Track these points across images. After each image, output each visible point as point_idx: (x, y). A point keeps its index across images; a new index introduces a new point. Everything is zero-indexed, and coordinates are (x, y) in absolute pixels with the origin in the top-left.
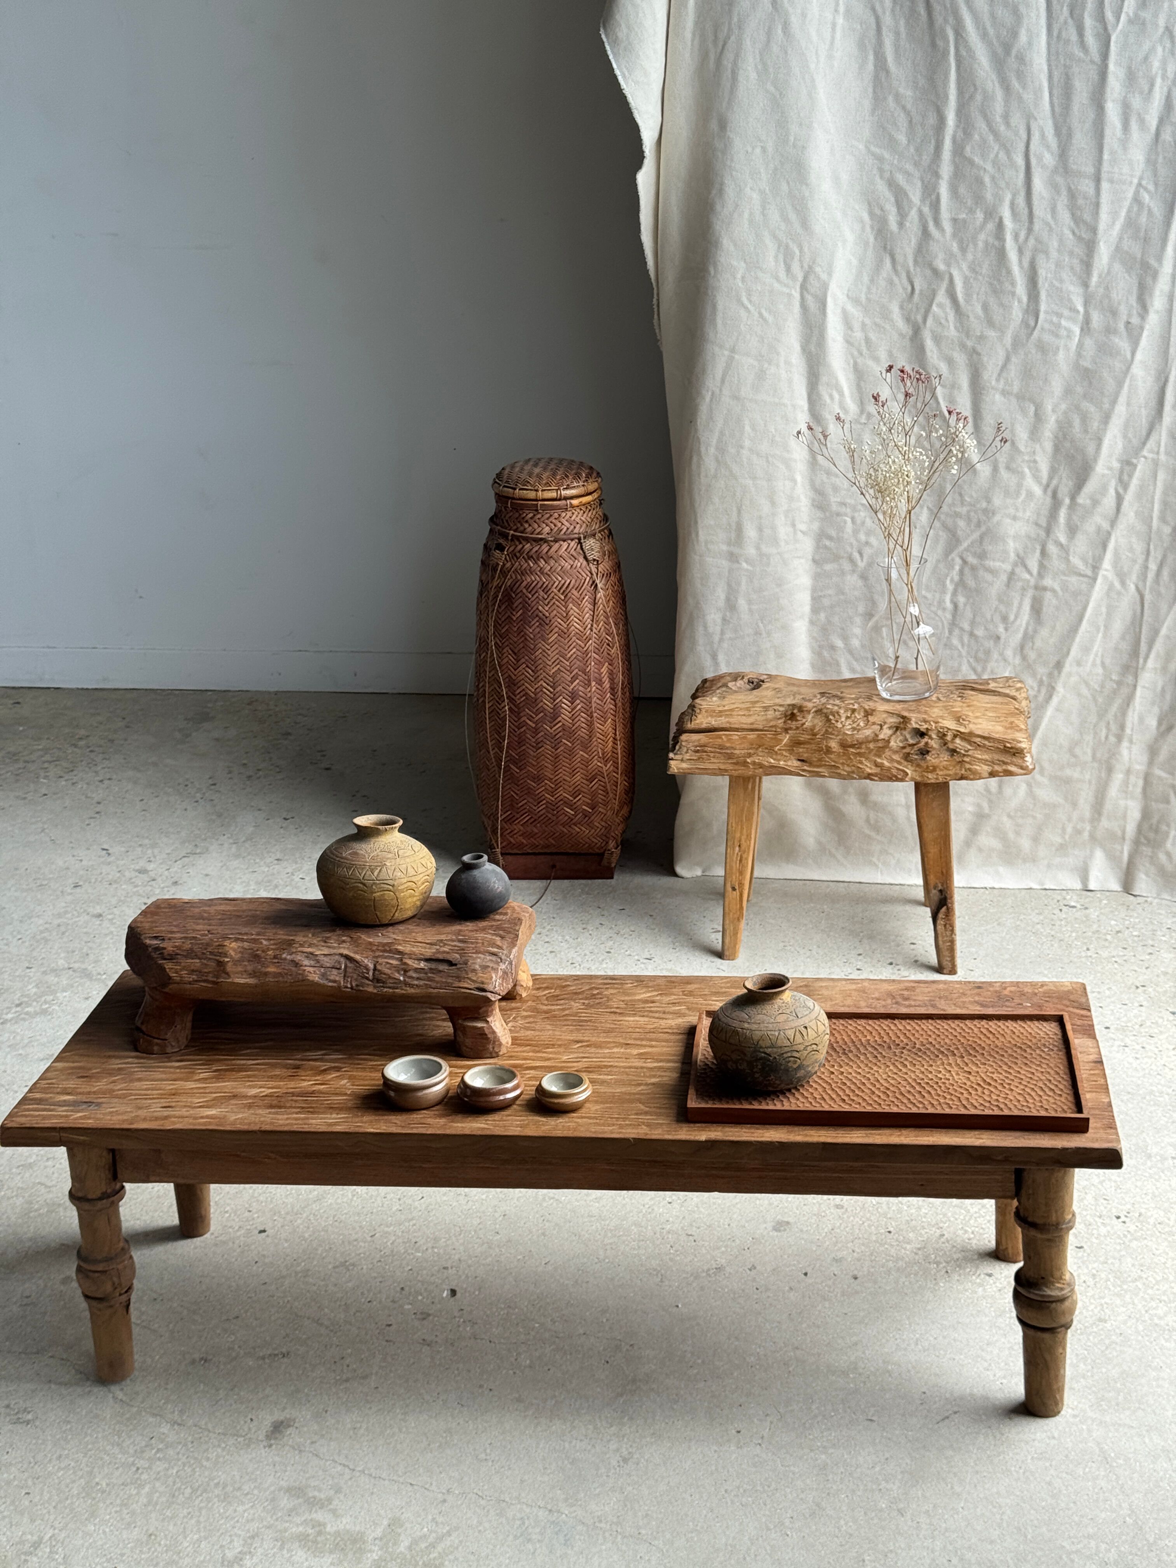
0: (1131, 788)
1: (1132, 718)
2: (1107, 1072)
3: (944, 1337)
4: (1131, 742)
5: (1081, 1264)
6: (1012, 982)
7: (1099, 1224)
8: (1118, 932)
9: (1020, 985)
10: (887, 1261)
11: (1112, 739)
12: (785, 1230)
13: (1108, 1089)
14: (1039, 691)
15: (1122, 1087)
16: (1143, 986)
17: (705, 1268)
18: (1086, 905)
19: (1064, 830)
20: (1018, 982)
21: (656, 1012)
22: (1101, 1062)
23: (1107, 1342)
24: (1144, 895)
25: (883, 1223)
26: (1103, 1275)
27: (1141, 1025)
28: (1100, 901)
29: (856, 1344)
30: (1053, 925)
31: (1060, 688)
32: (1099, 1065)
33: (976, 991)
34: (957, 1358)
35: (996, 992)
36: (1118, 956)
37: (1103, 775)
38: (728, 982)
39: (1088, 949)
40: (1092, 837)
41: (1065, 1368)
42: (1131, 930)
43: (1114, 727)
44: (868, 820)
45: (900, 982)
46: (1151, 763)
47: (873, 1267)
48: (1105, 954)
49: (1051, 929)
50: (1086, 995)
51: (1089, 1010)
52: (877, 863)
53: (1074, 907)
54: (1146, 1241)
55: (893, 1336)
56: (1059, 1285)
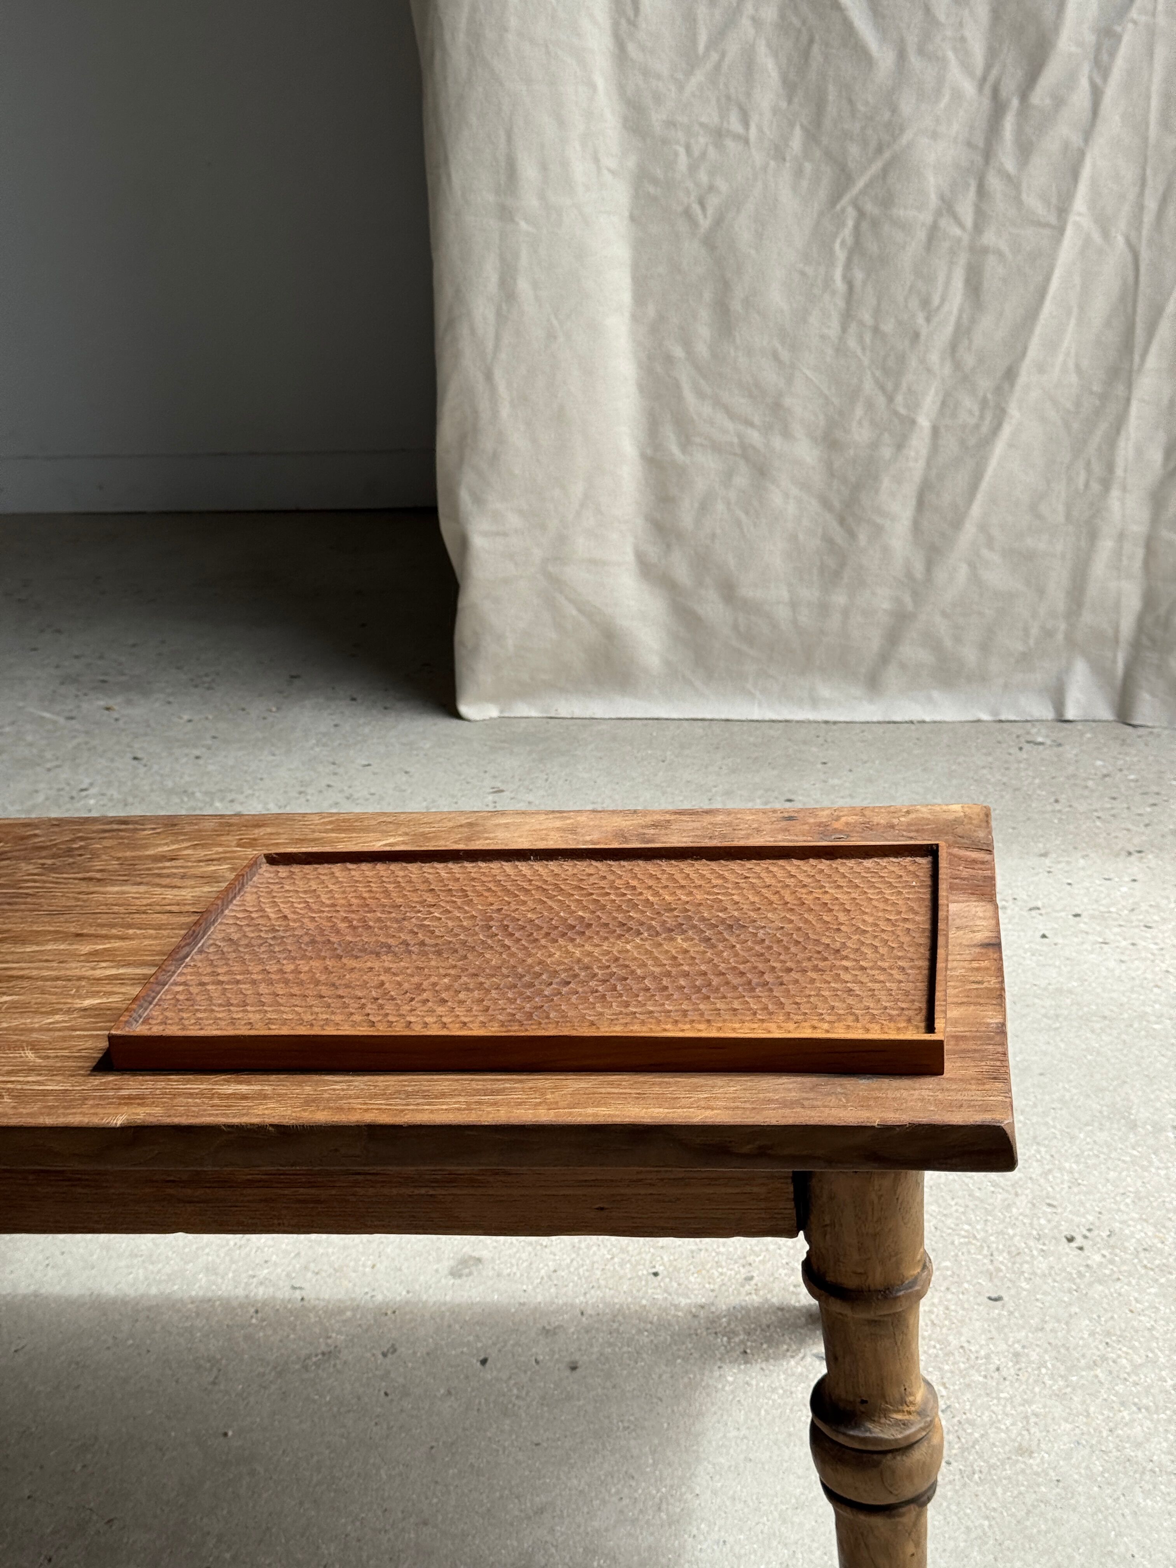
0: (1125, 562)
1: (1125, 450)
2: (1007, 961)
3: (715, 1493)
4: (1124, 489)
5: (994, 1332)
7: (1035, 1253)
8: (1105, 776)
9: (867, 813)
10: (640, 1332)
11: (1096, 487)
12: (470, 1274)
13: (1001, 997)
14: (982, 417)
15: (1094, 1007)
16: (1140, 852)
17: (304, 1353)
18: (1059, 741)
19: (1026, 630)
20: (863, 809)
23: (1030, 1498)
24: (1150, 724)
25: (648, 1257)
26: (1034, 1356)
27: (1133, 910)
28: (1082, 734)
29: (541, 1511)
30: (1007, 769)
31: (1014, 412)
32: (991, 951)
33: (784, 824)
34: (731, 1540)
35: (819, 825)
36: (1103, 809)
38: (331, 822)
39: (1057, 801)
40: (1070, 641)
42: (1125, 772)
43: (1097, 469)
44: (735, 627)
45: (645, 813)
46: (1155, 519)
47: (610, 1345)
48: (1082, 806)
49: (1003, 775)
50: (988, 826)
51: (990, 852)
52: (753, 690)
53: (1041, 744)
54: (1118, 1285)
55: (618, 1492)
56: (899, 1416)
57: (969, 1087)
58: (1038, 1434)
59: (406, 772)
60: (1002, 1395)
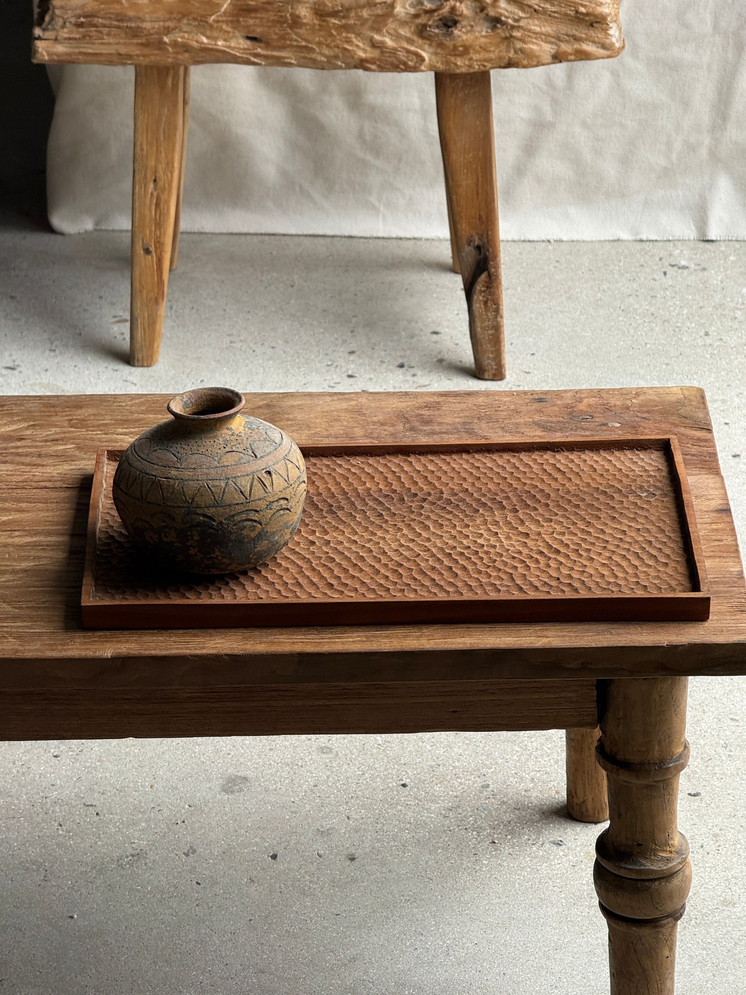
2: (737, 524)
3: (489, 942)
5: (696, 820)
6: (592, 390)
7: (724, 758)
9: (604, 395)
10: (401, 830)
12: (241, 790)
13: (737, 551)
17: (115, 855)
18: (704, 265)
19: (669, 144)
20: (600, 391)
21: (27, 455)
22: (726, 511)
25: (394, 772)
26: (730, 836)
28: (726, 258)
29: (354, 960)
30: (654, 297)
32: (724, 515)
33: (536, 406)
34: (509, 972)
35: (567, 406)
37: (730, 55)
38: (142, 404)
39: (707, 334)
40: (714, 156)
41: (672, 979)
44: (361, 136)
45: (416, 395)
47: (378, 841)
48: (732, 340)
49: (650, 304)
50: (705, 407)
51: (710, 431)
52: (377, 204)
53: (685, 268)
55: (412, 945)
56: (664, 855)
57: (725, 617)
58: (738, 891)
59: (12, 297)
60: (707, 865)
